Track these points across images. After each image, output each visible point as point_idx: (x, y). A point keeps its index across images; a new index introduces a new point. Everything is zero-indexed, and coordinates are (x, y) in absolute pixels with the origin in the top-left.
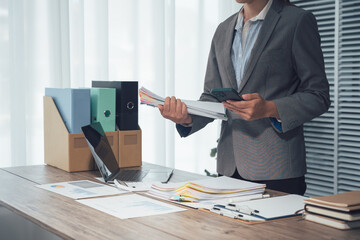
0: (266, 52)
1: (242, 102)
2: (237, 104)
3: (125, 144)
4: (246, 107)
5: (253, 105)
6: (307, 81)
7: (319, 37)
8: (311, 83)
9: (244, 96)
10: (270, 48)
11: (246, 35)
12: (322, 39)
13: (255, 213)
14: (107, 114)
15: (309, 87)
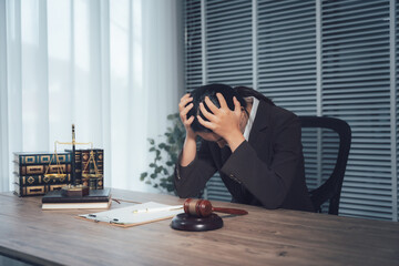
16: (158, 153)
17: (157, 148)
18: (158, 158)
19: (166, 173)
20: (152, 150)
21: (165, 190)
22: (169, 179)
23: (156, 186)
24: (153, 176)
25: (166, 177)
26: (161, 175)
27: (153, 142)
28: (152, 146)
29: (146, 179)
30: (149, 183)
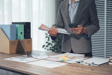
0: (81, 12)
1: (78, 28)
2: (76, 29)
3: (27, 44)
4: (79, 29)
5: (81, 29)
6: (93, 21)
7: (96, 6)
8: (94, 22)
9: (78, 26)
10: (82, 10)
11: (73, 6)
12: (97, 7)
13: (93, 63)
14: (21, 33)
15: (94, 23)
16: (49, 38)
17: (48, 36)
18: (49, 40)
19: (52, 45)
20: (46, 37)
21: (51, 51)
22: (53, 47)
23: (48, 50)
24: (47, 46)
25: (52, 47)
26: (50, 46)
27: (47, 34)
28: (47, 36)
29: (44, 47)
30: (45, 49)
